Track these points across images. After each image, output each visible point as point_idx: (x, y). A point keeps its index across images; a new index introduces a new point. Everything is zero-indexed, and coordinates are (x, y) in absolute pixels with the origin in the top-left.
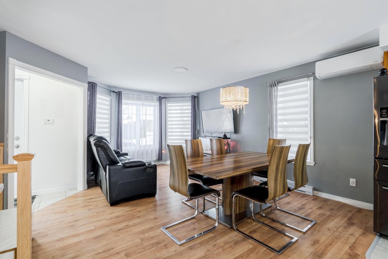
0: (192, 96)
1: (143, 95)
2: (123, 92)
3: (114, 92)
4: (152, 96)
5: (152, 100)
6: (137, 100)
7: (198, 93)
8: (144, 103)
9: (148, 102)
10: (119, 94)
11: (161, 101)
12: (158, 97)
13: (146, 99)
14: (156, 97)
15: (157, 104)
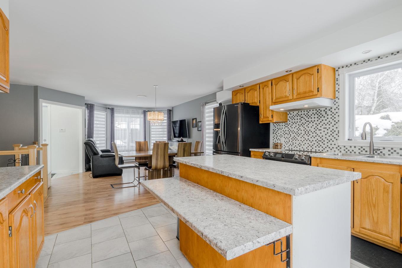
0: (168, 110)
1: (131, 110)
2: (115, 108)
3: (109, 108)
4: (138, 110)
5: (138, 113)
6: (126, 114)
7: (173, 108)
8: (132, 116)
9: (135, 115)
10: (112, 110)
11: (145, 114)
12: (143, 111)
13: (133, 113)
14: (141, 111)
15: (143, 116)
